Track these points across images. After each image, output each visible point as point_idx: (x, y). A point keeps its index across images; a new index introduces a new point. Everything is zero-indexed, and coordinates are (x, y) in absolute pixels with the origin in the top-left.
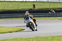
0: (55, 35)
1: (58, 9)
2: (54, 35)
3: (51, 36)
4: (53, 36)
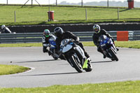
0: (98, 83)
1: (105, 22)
2: (96, 83)
4: (92, 83)
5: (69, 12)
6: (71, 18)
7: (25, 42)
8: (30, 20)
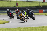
0: (33, 27)
3: (30, 27)
6: (24, 5)
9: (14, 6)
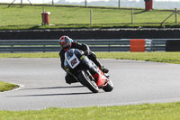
5: (69, 14)
6: (71, 21)
7: (12, 52)
8: (19, 24)
9: (36, 24)
